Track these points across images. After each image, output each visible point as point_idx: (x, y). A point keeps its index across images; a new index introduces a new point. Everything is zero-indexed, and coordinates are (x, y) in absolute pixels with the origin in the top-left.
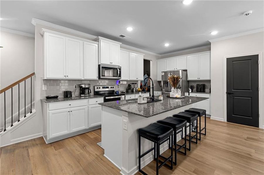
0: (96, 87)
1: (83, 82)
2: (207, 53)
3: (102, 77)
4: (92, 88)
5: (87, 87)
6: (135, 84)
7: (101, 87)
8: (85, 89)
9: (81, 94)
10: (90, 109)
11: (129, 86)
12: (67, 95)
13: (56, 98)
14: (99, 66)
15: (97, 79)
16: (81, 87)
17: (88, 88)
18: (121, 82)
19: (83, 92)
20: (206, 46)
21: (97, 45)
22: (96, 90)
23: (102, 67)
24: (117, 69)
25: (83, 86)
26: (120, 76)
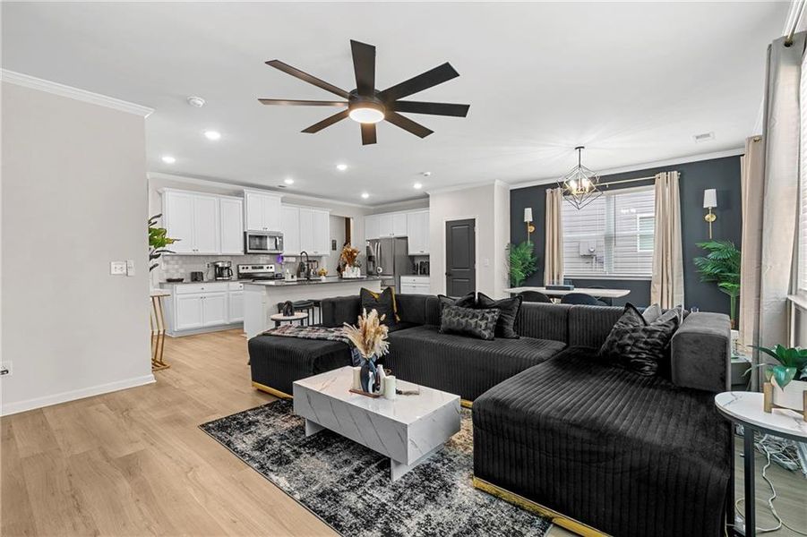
0: (241, 267)
1: (220, 259)
2: (422, 212)
3: (249, 251)
4: (233, 268)
5: (226, 265)
6: (314, 261)
7: (250, 267)
8: (222, 269)
9: (216, 276)
10: (231, 296)
11: (302, 265)
12: (196, 277)
13: (180, 281)
14: (245, 233)
15: (243, 254)
16: (217, 266)
17: (228, 268)
18: (285, 259)
19: (220, 273)
20: (423, 200)
21: (241, 202)
22: (241, 271)
23: (250, 236)
24: (275, 237)
25: (220, 265)
26: (282, 249)
